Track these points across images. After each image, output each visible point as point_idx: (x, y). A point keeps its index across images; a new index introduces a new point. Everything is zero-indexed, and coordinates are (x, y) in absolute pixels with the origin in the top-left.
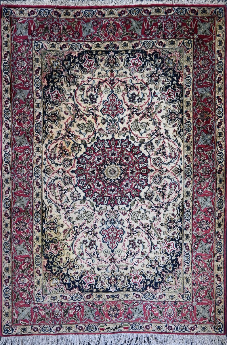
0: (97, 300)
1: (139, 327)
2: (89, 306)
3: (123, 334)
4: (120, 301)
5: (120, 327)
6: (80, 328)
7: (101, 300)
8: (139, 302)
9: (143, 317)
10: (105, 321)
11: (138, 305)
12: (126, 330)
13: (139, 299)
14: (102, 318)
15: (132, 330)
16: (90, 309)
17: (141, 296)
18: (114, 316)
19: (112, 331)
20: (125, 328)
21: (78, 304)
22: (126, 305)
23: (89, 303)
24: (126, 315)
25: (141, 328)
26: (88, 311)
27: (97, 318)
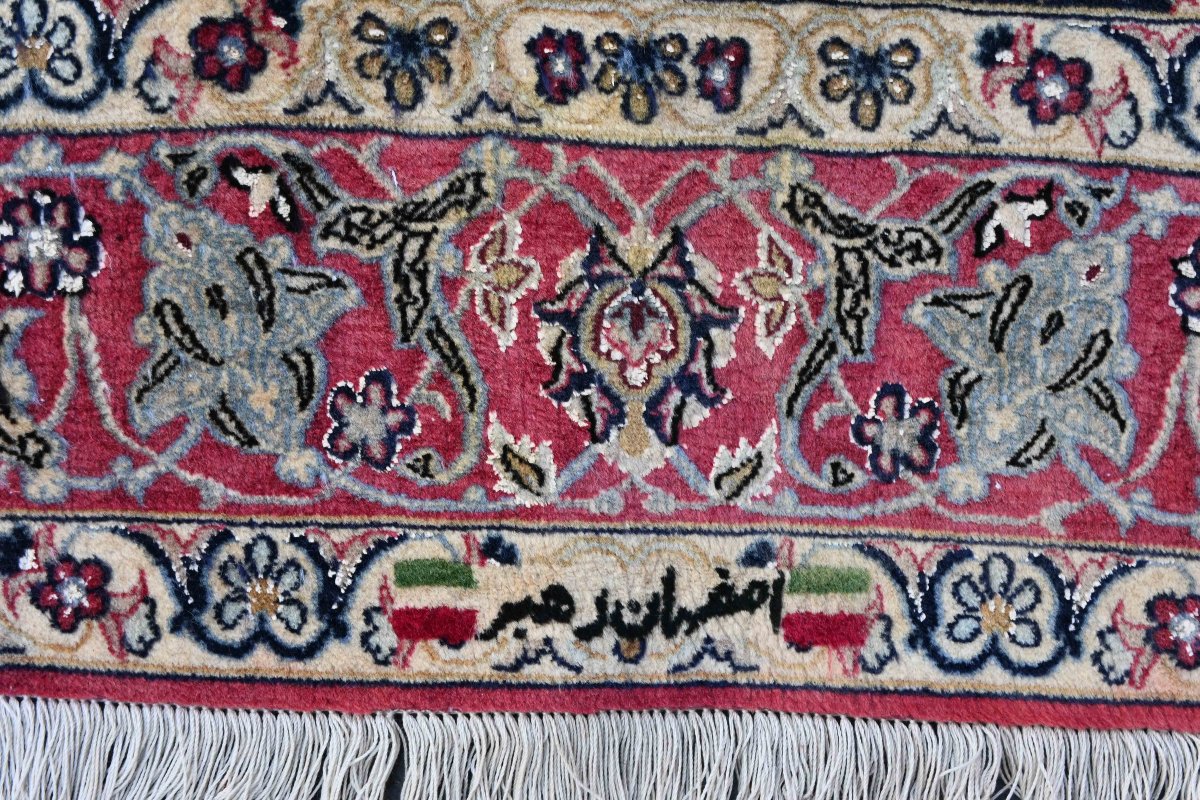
0: (377, 113)
1: (1045, 614)
2: (237, 212)
3: (763, 728)
4: (754, 155)
5: (724, 601)
6: (73, 593)
7: (435, 114)
8: (1075, 184)
9: (1118, 449)
10: (482, 475)
11: (1047, 234)
12: (823, 666)
13: (1071, 138)
14: (449, 439)
15: (914, 670)
16: (253, 265)
17: (1103, 80)
18: (635, 407)
19: (601, 661)
20: (804, 633)
21: (40, 158)
22: (845, 227)
23: (227, 163)
24: (845, 400)
25: (1072, 646)
26: (216, 300)
27: (365, 424)
